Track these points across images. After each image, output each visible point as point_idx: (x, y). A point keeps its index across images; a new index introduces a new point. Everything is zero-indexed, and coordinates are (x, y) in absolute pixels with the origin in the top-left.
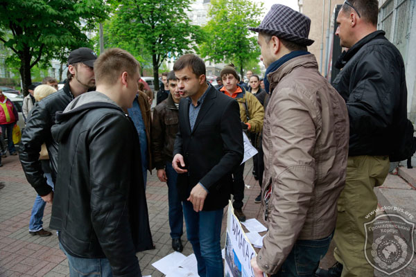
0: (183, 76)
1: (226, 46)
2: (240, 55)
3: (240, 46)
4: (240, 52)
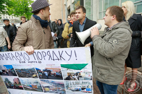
0: (79, 12)
1: (21, 10)
2: (27, 13)
3: (26, 10)
4: (27, 12)
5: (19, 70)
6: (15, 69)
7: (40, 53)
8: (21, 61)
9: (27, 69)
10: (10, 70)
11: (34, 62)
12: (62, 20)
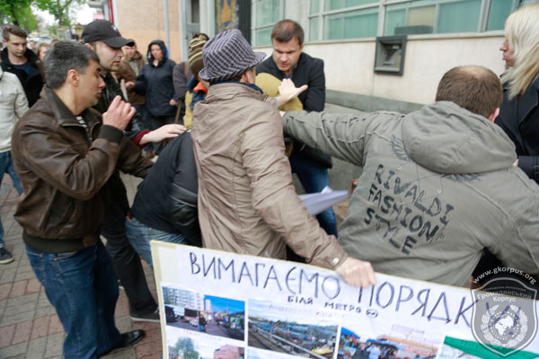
5: (266, 321)
6: (250, 318)
7: (392, 288)
8: (297, 294)
9: (305, 326)
10: (222, 315)
11: (348, 308)
12: (166, 45)
